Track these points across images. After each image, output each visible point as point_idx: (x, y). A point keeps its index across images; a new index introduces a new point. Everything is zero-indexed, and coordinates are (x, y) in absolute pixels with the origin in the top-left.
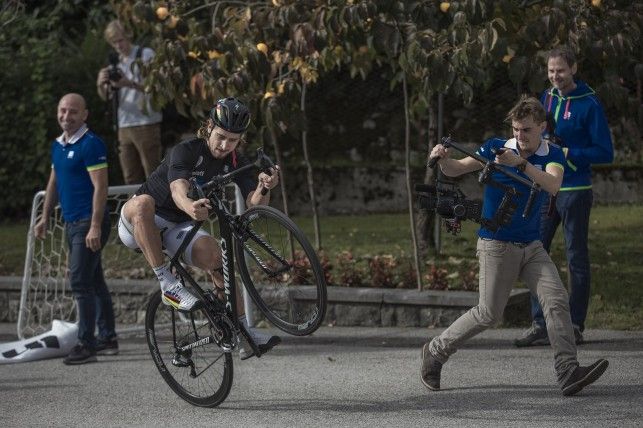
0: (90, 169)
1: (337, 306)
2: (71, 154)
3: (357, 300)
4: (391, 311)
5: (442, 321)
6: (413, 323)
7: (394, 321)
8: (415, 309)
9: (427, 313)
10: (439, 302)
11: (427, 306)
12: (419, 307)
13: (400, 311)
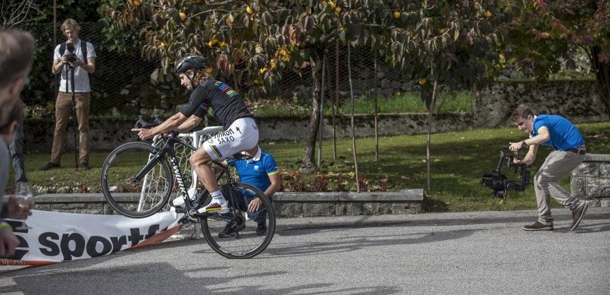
0: (270, 174)
1: (304, 205)
2: (256, 167)
3: (321, 200)
4: (343, 206)
5: (379, 211)
6: (359, 212)
7: (345, 212)
8: (360, 204)
9: (369, 206)
10: (378, 199)
11: (369, 202)
12: (364, 202)
13: (349, 206)
